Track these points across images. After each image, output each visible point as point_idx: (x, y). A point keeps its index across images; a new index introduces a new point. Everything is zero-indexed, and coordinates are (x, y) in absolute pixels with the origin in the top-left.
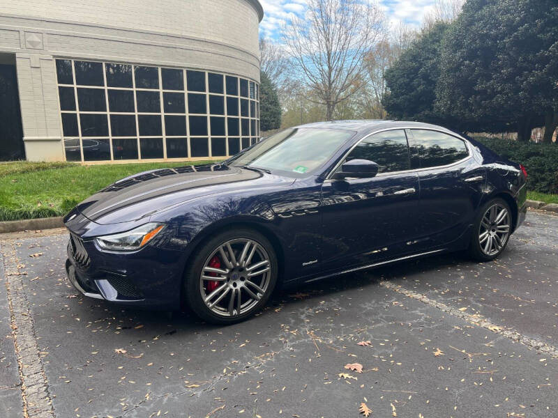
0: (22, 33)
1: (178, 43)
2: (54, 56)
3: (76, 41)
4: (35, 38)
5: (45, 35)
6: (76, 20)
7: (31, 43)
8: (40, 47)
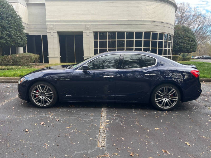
0: (85, 25)
1: (132, 23)
2: (93, 32)
3: (99, 26)
4: (88, 27)
5: (91, 26)
6: (100, 20)
7: (87, 28)
8: (89, 29)
